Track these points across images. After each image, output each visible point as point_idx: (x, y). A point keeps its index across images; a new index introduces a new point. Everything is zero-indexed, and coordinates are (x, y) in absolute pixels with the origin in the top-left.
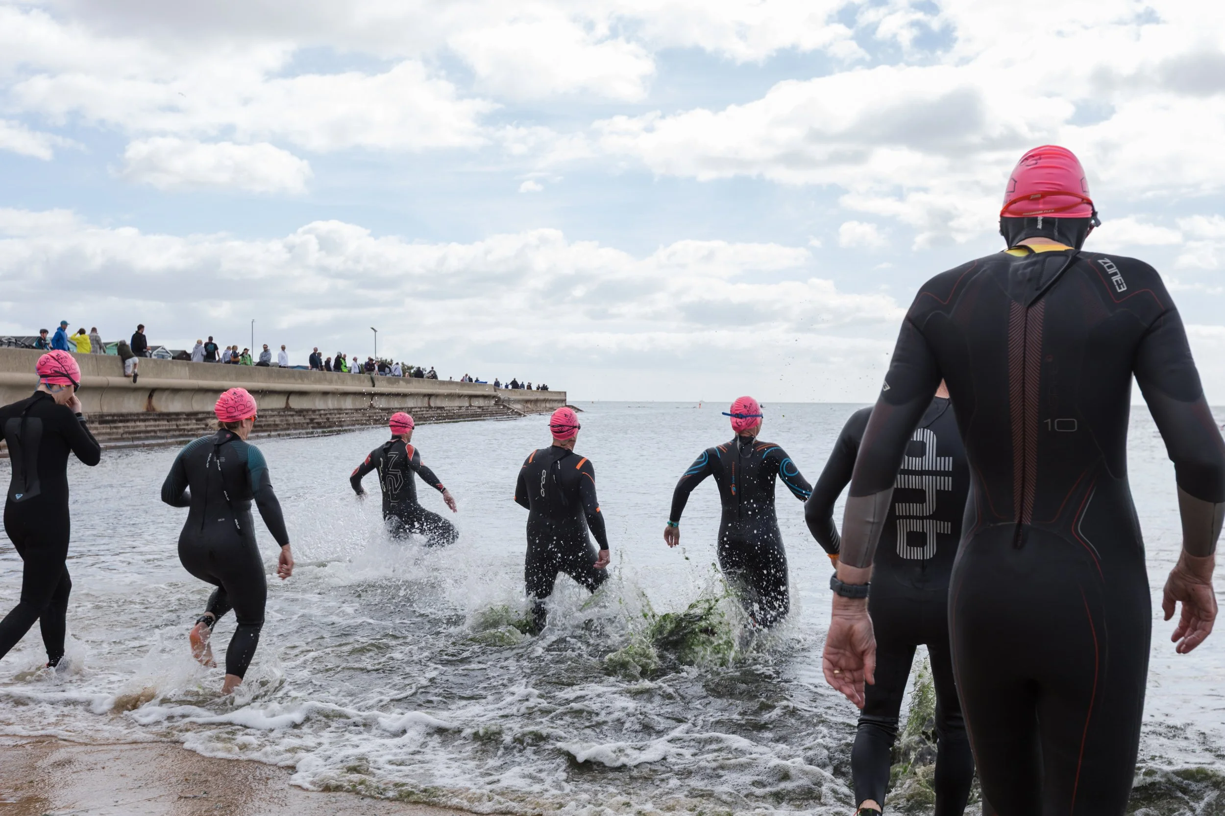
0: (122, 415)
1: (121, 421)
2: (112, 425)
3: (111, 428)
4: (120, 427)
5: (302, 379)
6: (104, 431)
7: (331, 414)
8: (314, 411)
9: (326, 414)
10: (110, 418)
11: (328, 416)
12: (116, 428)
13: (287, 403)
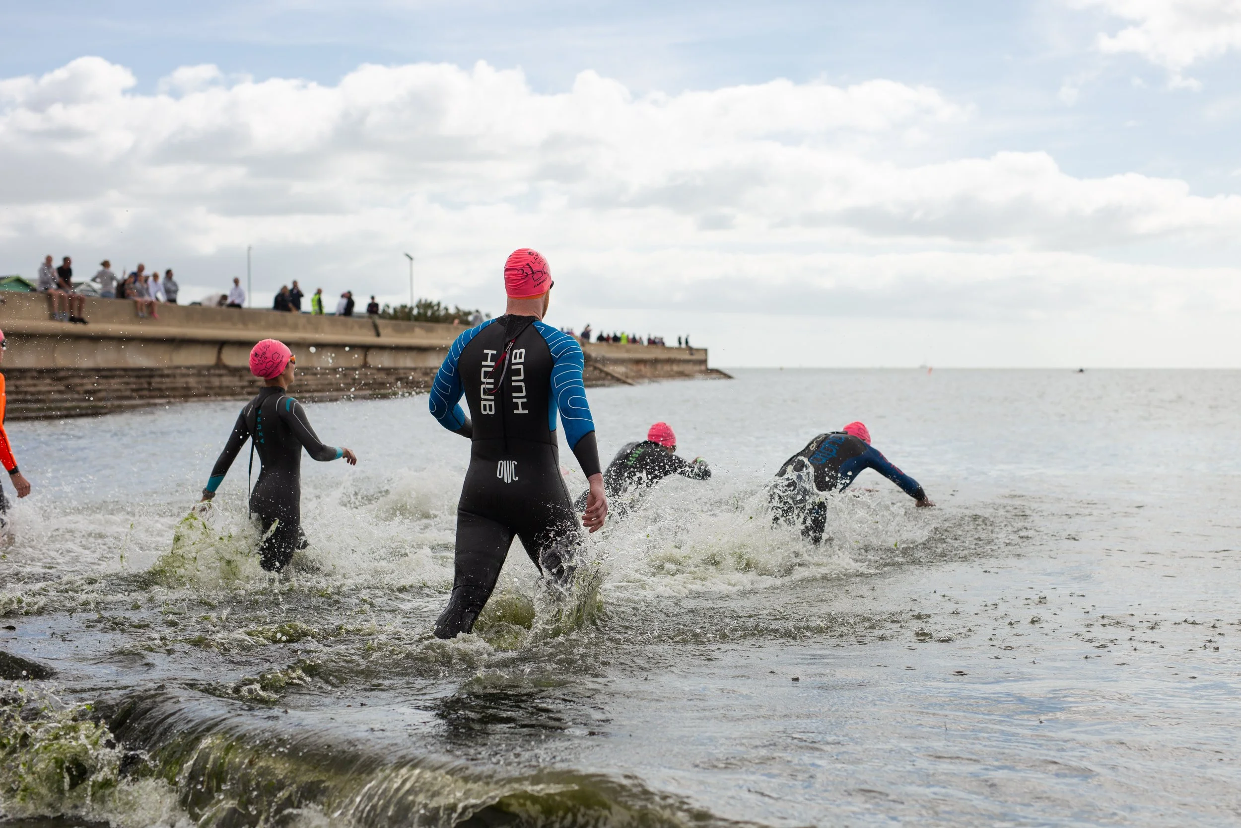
13: (219, 358)
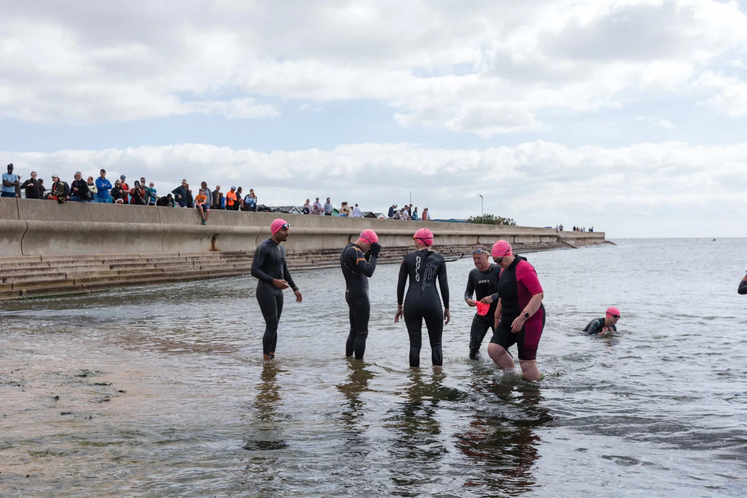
0: (334, 250)
1: (333, 253)
2: (329, 255)
3: (328, 257)
4: (332, 257)
5: (436, 227)
6: (324, 259)
7: (453, 248)
8: (443, 246)
9: (450, 248)
10: (327, 251)
11: (452, 249)
12: (331, 257)
